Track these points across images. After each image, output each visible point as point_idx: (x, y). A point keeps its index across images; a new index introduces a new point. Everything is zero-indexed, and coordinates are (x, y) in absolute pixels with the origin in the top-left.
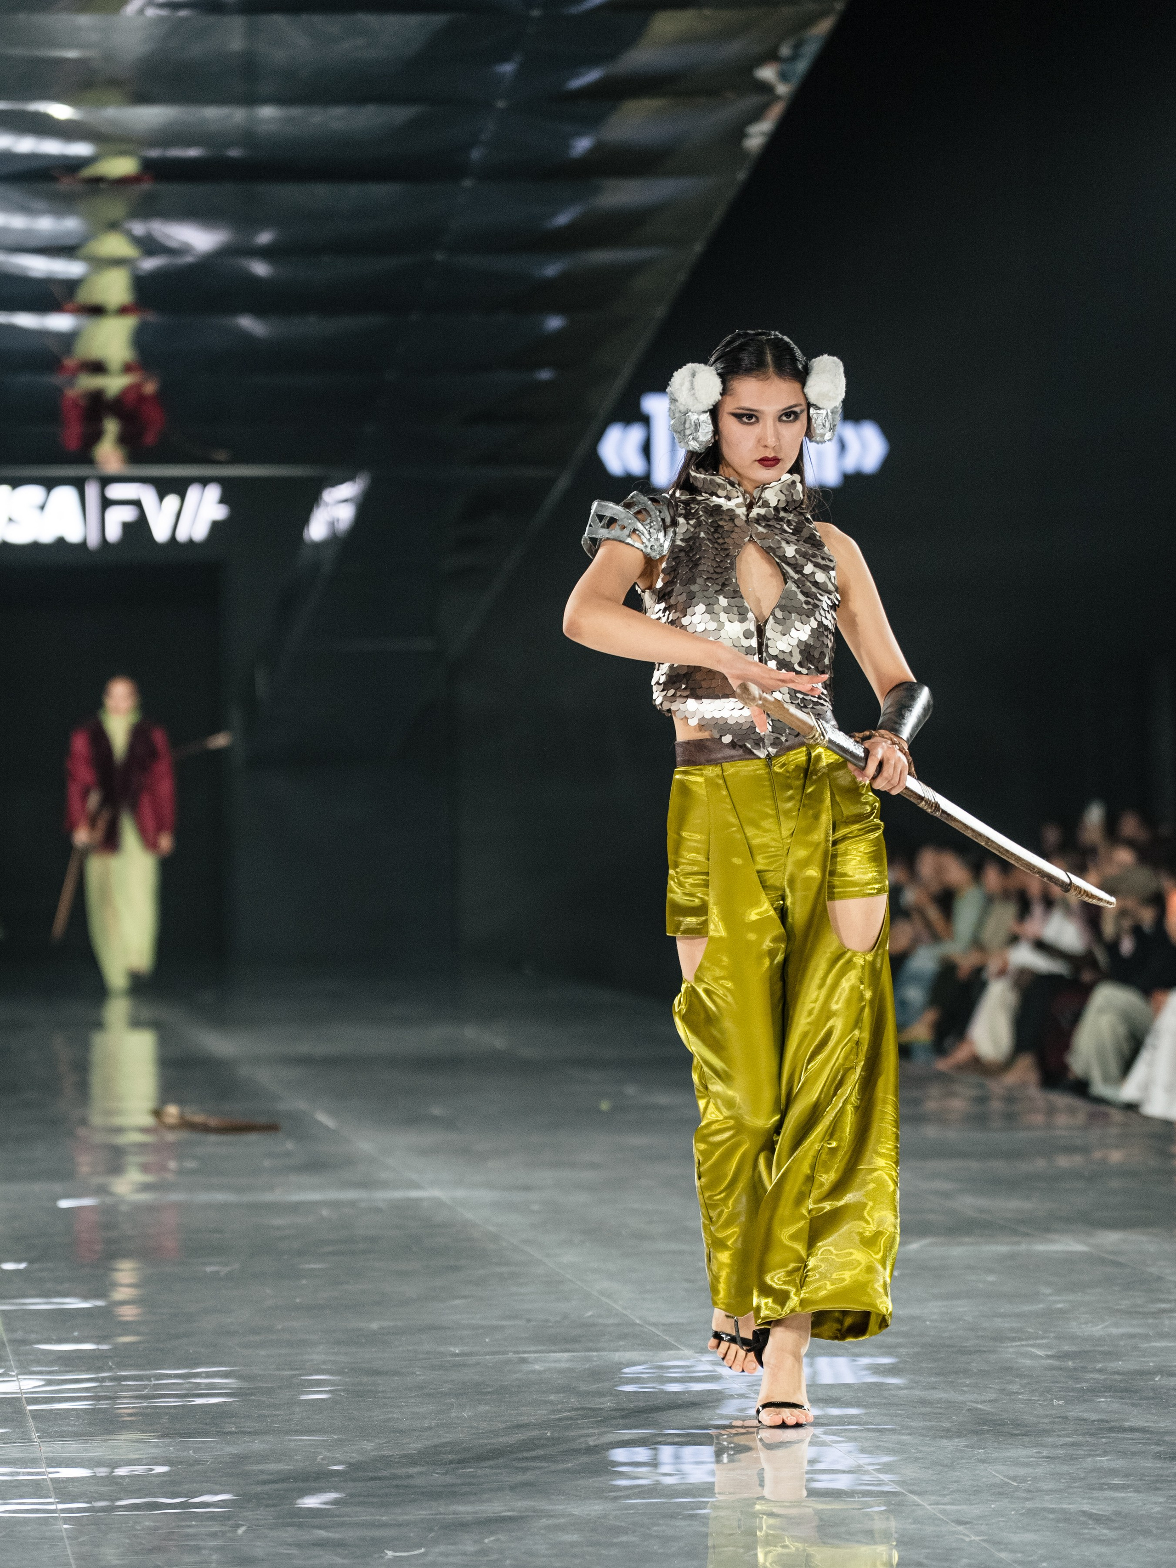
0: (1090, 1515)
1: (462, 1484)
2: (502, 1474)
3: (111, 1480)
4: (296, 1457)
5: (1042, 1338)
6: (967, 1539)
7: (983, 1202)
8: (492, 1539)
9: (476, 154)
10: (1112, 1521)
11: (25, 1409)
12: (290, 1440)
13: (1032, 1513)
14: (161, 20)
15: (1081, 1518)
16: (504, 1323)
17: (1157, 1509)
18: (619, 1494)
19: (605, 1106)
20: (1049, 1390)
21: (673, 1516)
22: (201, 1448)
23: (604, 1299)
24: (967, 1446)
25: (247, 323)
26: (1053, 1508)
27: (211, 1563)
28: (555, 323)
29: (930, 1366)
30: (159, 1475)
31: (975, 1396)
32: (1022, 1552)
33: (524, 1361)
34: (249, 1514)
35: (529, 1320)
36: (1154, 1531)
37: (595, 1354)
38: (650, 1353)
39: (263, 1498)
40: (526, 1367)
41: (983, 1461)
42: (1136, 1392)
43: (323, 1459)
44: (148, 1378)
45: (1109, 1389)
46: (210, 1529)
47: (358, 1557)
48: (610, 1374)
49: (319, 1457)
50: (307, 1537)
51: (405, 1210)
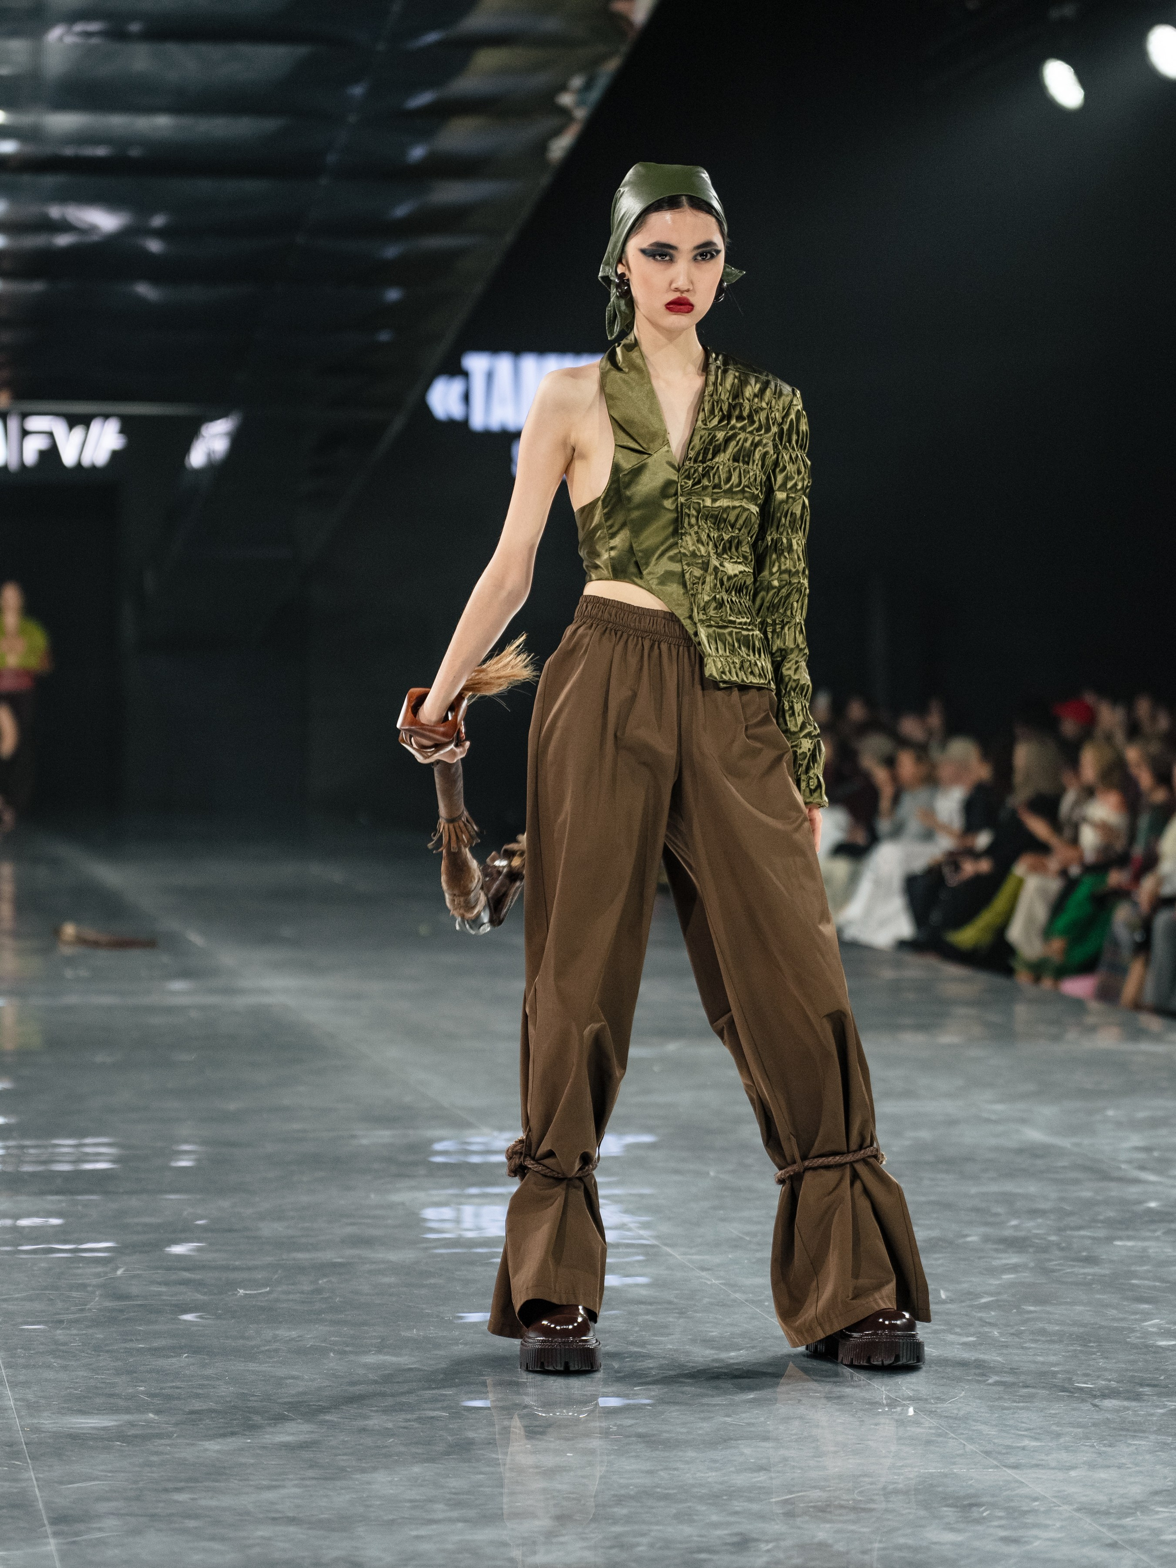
1: (302, 1236)
2: (333, 1228)
3: (15, 1229)
4: (166, 1213)
6: (709, 1283)
8: (325, 1280)
9: (331, 158)
12: (161, 1199)
13: (760, 1261)
14: (76, 45)
16: (340, 1105)
18: (428, 1245)
21: (472, 1263)
22: (88, 1204)
23: (422, 1088)
24: (711, 1208)
25: (142, 289)
27: (95, 1298)
28: (393, 295)
29: (683, 1143)
30: (54, 1226)
31: (718, 1168)
32: (753, 1293)
33: (354, 1137)
34: (127, 1259)
35: (358, 1104)
37: (411, 1131)
38: (457, 1131)
39: (138, 1246)
40: (355, 1142)
41: (723, 1220)
43: (188, 1215)
44: (45, 1147)
46: (94, 1270)
47: (215, 1294)
48: (423, 1148)
49: (185, 1213)
50: (174, 1277)
51: (258, 1013)
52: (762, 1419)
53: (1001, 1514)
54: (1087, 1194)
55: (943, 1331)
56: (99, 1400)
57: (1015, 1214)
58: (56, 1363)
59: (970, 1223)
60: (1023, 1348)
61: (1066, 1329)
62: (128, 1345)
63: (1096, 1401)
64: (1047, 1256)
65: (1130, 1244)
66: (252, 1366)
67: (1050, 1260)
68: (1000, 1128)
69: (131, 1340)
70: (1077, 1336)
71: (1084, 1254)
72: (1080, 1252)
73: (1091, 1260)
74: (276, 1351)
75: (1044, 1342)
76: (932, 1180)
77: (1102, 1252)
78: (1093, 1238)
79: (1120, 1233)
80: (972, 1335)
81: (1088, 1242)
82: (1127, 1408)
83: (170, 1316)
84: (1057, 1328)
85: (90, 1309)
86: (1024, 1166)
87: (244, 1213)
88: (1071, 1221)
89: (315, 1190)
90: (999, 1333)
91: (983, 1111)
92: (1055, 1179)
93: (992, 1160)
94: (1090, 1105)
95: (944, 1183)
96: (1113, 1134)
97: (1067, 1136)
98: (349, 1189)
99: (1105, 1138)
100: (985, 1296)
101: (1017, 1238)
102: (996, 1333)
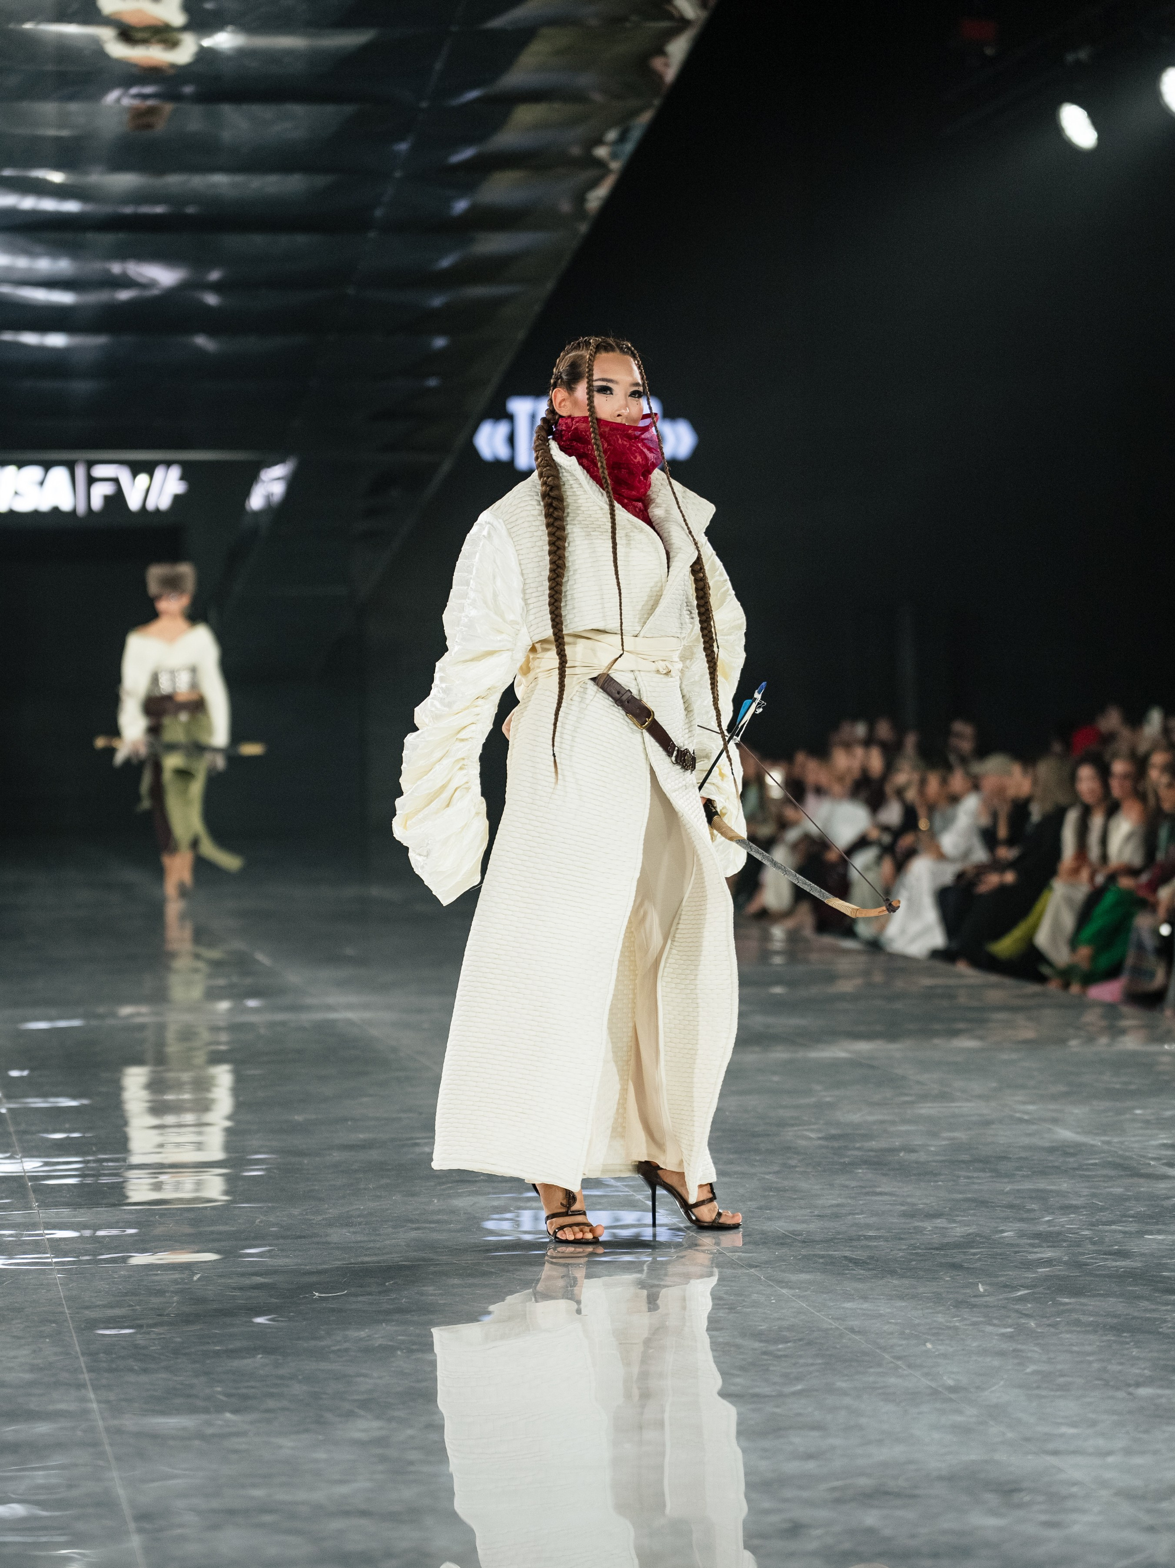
0: (850, 1260)
1: (369, 1241)
2: (399, 1233)
3: (95, 1239)
4: (239, 1221)
5: (815, 1124)
7: (770, 1020)
8: (391, 1282)
9: (379, 213)
10: (868, 1264)
11: (28, 1185)
12: (235, 1207)
13: (806, 1258)
14: (133, 107)
15: (844, 1262)
16: (402, 1115)
17: (901, 1254)
18: (489, 1247)
20: (819, 1164)
22: (164, 1214)
24: (758, 1208)
25: (201, 341)
26: (822, 1254)
27: (173, 1303)
28: (440, 342)
29: (730, 1146)
30: (131, 1235)
31: (763, 1169)
32: (799, 1288)
33: (417, 1145)
35: (421, 1114)
36: (899, 1271)
40: (417, 1150)
41: (769, 1219)
42: (886, 1165)
43: (261, 1222)
45: (865, 1162)
46: (172, 1276)
47: (287, 1297)
49: (260, 1220)
50: (247, 1281)
51: (324, 1028)
52: (810, 1410)
53: (1041, 1498)
54: (1119, 1190)
55: (982, 1322)
56: (178, 1401)
57: (1048, 1210)
58: (136, 1366)
59: (1006, 1219)
60: (1059, 1338)
61: (1100, 1320)
62: (205, 1348)
63: (1131, 1389)
64: (1081, 1250)
65: (1160, 1237)
66: (324, 1365)
67: (1084, 1254)
68: (1034, 1127)
69: (208, 1343)
70: (1111, 1327)
71: (1117, 1247)
72: (1112, 1246)
73: (1122, 1254)
74: (346, 1350)
75: (1079, 1332)
76: (969, 1178)
77: (1134, 1246)
78: (1125, 1233)
79: (1149, 1228)
80: (1010, 1326)
81: (1119, 1236)
82: (1161, 1396)
83: (244, 1319)
84: (1091, 1319)
85: (168, 1315)
86: (1056, 1164)
87: (314, 1219)
88: (1103, 1216)
89: (380, 1197)
90: (1035, 1324)
91: (1016, 1112)
92: (1088, 1176)
93: (1026, 1159)
94: (1118, 1105)
95: (980, 1181)
96: (1141, 1132)
97: (1097, 1134)
98: (413, 1195)
99: (1134, 1136)
100: (1022, 1288)
101: (1051, 1233)
102: (1033, 1324)
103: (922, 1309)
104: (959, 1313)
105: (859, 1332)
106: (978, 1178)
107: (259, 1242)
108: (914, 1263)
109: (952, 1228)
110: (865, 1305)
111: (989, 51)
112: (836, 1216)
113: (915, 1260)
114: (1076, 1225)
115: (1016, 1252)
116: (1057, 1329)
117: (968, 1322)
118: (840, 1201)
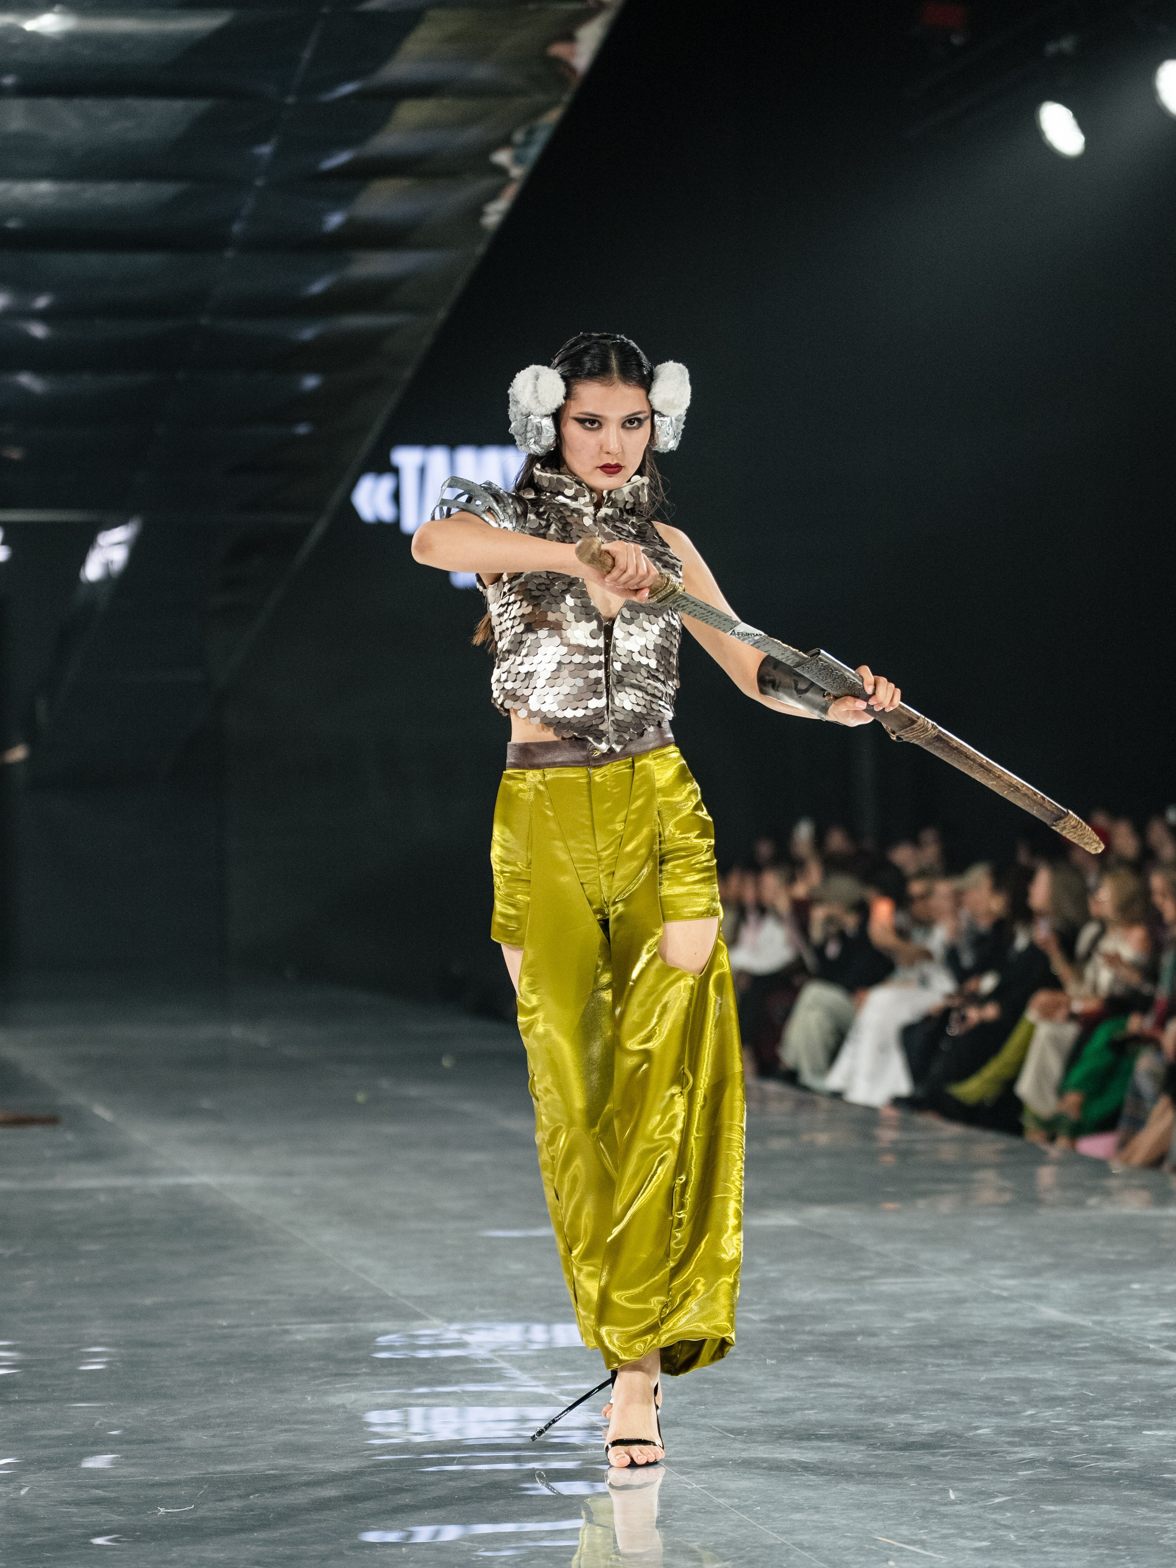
0: (799, 1464)
1: (230, 1446)
2: (265, 1435)
4: (75, 1423)
5: (757, 1304)
6: (690, 1487)
8: (257, 1495)
9: (237, 228)
10: (819, 1468)
12: (69, 1408)
13: (747, 1462)
15: (791, 1466)
16: (270, 1297)
17: (858, 1456)
18: (373, 1452)
19: (361, 1097)
20: (762, 1351)
23: (362, 1276)
24: (690, 1403)
25: (26, 380)
26: (766, 1458)
28: (311, 382)
32: (739, 1498)
33: (287, 1332)
34: (32, 1477)
35: (291, 1295)
36: (856, 1476)
37: (351, 1325)
38: (403, 1323)
39: (44, 1462)
40: (288, 1338)
42: (840, 1351)
43: (100, 1424)
45: (817, 1349)
47: (133, 1514)
48: (366, 1342)
49: (98, 1422)
50: (84, 1495)
51: (175, 1194)
54: (1114, 1378)
55: (952, 1535)
57: (1031, 1402)
59: (981, 1414)
60: (1042, 1553)
61: (1091, 1530)
64: (1067, 1449)
65: (1160, 1433)
67: (1072, 1453)
68: (1015, 1306)
70: (1104, 1538)
71: (1110, 1445)
72: (1105, 1444)
73: (1117, 1453)
75: (1066, 1545)
76: (938, 1365)
77: (1130, 1443)
78: (1120, 1428)
79: (1149, 1422)
80: (984, 1540)
81: (1113, 1432)
83: (82, 1540)
84: (1081, 1530)
86: (1040, 1348)
87: (164, 1421)
88: (1094, 1409)
89: (243, 1394)
90: (1015, 1536)
91: (994, 1288)
92: (1075, 1362)
93: (1004, 1343)
94: (1113, 1278)
95: (950, 1369)
96: (1139, 1310)
97: (1088, 1313)
98: (282, 1391)
99: (1131, 1315)
100: (999, 1494)
101: (1033, 1429)
102: (1012, 1536)
103: (883, 1520)
104: (926, 1525)
105: (809, 1548)
106: (949, 1365)
107: (99, 1448)
108: (874, 1466)
109: (918, 1425)
110: (816, 1517)
111: (957, 40)
112: (783, 1412)
113: (874, 1463)
114: (1063, 1419)
115: (993, 1453)
116: (1041, 1542)
117: (936, 1535)
118: (787, 1394)
